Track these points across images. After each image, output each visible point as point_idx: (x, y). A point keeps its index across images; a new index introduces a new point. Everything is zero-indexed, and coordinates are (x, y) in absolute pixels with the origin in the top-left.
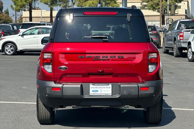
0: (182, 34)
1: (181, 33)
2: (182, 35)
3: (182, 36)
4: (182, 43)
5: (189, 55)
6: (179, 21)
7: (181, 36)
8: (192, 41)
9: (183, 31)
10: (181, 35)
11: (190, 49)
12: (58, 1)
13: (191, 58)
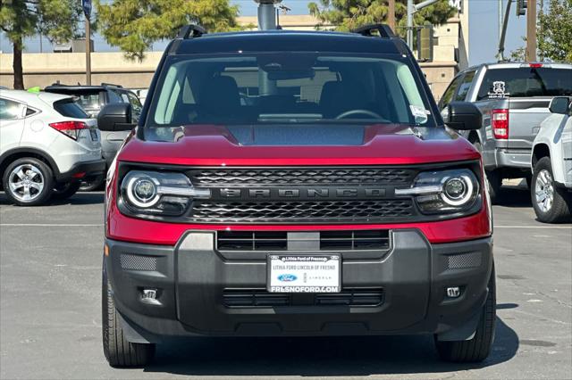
0: (501, 117)
1: (500, 111)
2: (504, 118)
3: (505, 124)
4: (503, 152)
5: (538, 198)
6: (484, 70)
7: (499, 124)
8: (556, 141)
9: (505, 106)
10: (497, 121)
11: (542, 174)
12: (40, 19)
13: (549, 207)
